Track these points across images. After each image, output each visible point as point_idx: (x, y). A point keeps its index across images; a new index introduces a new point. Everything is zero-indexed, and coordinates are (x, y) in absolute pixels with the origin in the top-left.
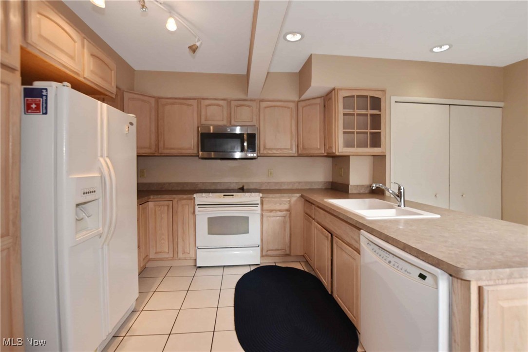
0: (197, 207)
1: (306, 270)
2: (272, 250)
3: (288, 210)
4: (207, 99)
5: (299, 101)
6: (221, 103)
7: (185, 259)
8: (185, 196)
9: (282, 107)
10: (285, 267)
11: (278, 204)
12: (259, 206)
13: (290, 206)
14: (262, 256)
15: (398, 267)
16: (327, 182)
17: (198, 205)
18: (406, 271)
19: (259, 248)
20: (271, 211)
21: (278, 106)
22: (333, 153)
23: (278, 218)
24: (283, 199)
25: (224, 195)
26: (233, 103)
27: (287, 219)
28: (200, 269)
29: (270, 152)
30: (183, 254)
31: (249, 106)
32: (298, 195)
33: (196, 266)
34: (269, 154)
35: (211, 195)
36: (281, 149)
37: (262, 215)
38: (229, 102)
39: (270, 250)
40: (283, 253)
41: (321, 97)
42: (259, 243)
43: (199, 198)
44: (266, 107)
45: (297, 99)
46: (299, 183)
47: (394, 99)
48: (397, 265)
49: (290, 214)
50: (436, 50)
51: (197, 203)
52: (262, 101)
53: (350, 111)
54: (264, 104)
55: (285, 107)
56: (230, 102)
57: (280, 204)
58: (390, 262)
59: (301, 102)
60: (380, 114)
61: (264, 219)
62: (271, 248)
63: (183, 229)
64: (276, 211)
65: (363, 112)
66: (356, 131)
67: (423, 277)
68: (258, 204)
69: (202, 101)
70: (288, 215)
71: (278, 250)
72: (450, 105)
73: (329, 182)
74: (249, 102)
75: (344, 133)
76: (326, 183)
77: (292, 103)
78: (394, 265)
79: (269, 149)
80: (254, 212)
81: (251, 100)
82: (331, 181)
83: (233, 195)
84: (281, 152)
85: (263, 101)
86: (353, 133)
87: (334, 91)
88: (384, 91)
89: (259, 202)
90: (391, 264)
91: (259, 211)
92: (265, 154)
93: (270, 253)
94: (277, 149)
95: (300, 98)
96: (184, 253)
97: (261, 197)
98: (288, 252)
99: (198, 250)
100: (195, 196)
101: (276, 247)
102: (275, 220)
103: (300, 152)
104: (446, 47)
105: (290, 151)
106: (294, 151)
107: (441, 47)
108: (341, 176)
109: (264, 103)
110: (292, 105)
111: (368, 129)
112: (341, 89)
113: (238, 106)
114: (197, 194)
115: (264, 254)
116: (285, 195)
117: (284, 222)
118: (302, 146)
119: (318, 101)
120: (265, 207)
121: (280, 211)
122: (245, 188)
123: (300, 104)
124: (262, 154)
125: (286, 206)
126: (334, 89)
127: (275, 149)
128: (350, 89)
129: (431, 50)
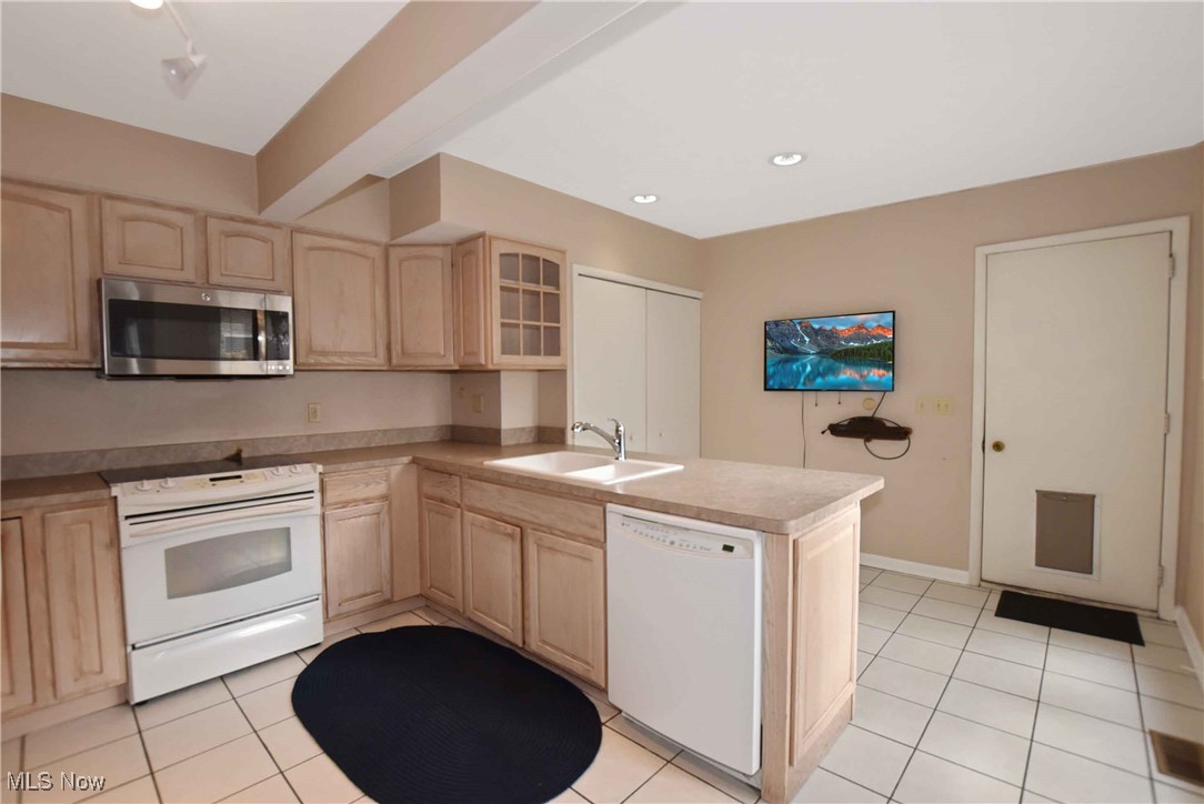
0: (124, 526)
1: (436, 624)
2: (351, 599)
3: (385, 497)
4: (125, 199)
5: (392, 246)
6: (177, 217)
7: (87, 693)
8: (76, 497)
9: (350, 252)
10: (387, 631)
11: (362, 486)
12: (317, 496)
13: (389, 488)
14: (327, 620)
15: (688, 546)
16: (442, 426)
17: (127, 518)
18: (701, 548)
19: (319, 602)
20: (345, 504)
21: (338, 250)
22: (481, 365)
23: (363, 518)
24: (372, 472)
25: (212, 480)
26: (212, 223)
27: (384, 517)
28: (144, 707)
29: (324, 360)
30: (76, 680)
31: (264, 240)
32: (406, 460)
33: (127, 703)
34: (322, 364)
35: (171, 482)
36: (350, 354)
37: (323, 517)
38: (203, 219)
39: (346, 601)
40: (378, 600)
41: (445, 245)
42: (319, 588)
43: (130, 497)
44: (311, 249)
45: (384, 239)
46: (385, 432)
47: (578, 269)
48: (685, 544)
49: (390, 503)
50: (639, 199)
51: (122, 512)
52: (301, 230)
53: (510, 283)
54: (303, 241)
55: (359, 255)
56: (205, 220)
57: (367, 485)
58: (672, 543)
59: (399, 249)
60: (558, 295)
61: (330, 526)
62: (349, 595)
63: (74, 600)
64: (356, 502)
65: (532, 287)
66: (522, 322)
67: (728, 548)
68: (312, 492)
69: (107, 204)
70: (386, 507)
71: (365, 595)
72: (647, 288)
73: (447, 426)
74: (262, 228)
75: (503, 325)
76: (440, 428)
77: (375, 248)
78: (681, 545)
79: (324, 353)
80: (303, 513)
81: (269, 225)
82: (450, 423)
83: (239, 477)
84: (351, 360)
85: (302, 232)
86: (517, 326)
87: (481, 239)
88: (563, 252)
89: (316, 486)
90: (676, 545)
91: (318, 510)
92: (310, 365)
93: (346, 607)
94: (341, 354)
95: (393, 239)
96: (80, 673)
97: (320, 473)
98: (388, 596)
99: (135, 655)
100: (116, 490)
101: (361, 591)
102: (354, 527)
103: (394, 361)
104: (652, 199)
105: (374, 360)
106: (380, 360)
107: (645, 197)
108: (480, 412)
109: (305, 236)
110: (375, 252)
111: (539, 320)
112: (497, 238)
113: (229, 235)
114: (125, 484)
115: (331, 613)
116: (377, 462)
117: (378, 526)
118: (399, 348)
119: (438, 252)
120: (331, 496)
121: (367, 501)
122: (244, 455)
123: (395, 254)
124: (304, 364)
125: (381, 489)
126: (482, 235)
127: (335, 353)
128: (513, 241)
129: (632, 199)
